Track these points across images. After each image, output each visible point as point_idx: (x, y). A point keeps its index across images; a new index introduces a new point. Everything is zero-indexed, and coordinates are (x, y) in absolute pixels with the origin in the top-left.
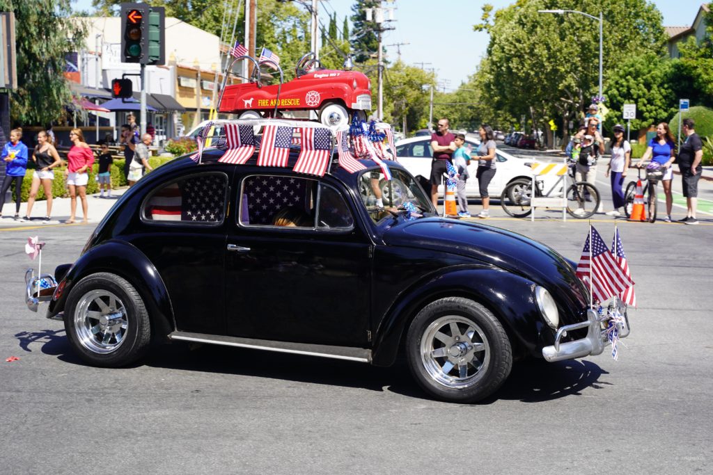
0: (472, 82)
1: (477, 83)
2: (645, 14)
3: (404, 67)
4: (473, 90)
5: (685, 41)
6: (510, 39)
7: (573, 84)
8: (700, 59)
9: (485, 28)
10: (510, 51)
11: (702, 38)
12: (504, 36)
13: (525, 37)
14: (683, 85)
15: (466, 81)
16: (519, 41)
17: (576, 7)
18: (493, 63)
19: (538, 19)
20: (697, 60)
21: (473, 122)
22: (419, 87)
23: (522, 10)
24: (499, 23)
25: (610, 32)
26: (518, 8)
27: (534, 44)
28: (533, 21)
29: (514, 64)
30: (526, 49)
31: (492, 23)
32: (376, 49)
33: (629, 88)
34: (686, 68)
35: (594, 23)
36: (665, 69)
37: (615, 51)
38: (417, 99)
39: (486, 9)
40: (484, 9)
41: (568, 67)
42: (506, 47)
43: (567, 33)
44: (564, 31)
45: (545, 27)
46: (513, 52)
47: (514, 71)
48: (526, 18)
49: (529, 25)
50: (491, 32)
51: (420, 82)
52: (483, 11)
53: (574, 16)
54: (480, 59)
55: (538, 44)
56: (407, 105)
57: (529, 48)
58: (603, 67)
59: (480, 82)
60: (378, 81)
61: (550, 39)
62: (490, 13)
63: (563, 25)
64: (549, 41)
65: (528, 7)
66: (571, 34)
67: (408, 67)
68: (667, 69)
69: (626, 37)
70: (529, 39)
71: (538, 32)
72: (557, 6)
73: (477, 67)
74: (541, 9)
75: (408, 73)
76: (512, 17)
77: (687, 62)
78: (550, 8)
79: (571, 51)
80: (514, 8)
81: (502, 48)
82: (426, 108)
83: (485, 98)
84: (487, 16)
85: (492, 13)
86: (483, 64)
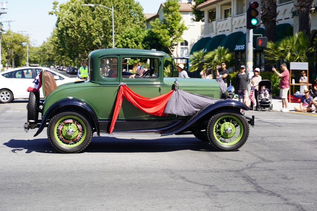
0: (49, 41)
1: (51, 42)
2: (135, 7)
3: (12, 33)
4: (49, 45)
5: (154, 21)
6: (67, 19)
7: (100, 42)
8: (161, 30)
9: (55, 13)
10: (68, 25)
11: (162, 19)
12: (64, 17)
13: (75, 18)
14: (154, 42)
15: (46, 41)
16: (72, 20)
17: (100, 3)
18: (59, 31)
19: (81, 9)
20: (160, 30)
21: (50, 62)
22: (20, 44)
23: (73, 4)
24: (62, 11)
25: (118, 16)
26: (71, 3)
27: (79, 22)
28: (78, 10)
29: (69, 31)
30: (76, 24)
31: (58, 11)
33: (127, 44)
34: (155, 34)
35: (110, 11)
36: (145, 34)
37: (120, 25)
38: (19, 50)
40: (54, 4)
41: (97, 33)
42: (65, 23)
43: (96, 16)
44: (95, 15)
45: (84, 12)
46: (69, 26)
47: (70, 35)
48: (75, 8)
49: (77, 12)
50: (57, 15)
51: (21, 41)
52: (53, 5)
53: (99, 7)
54: (53, 29)
55: (81, 22)
56: (14, 53)
57: (77, 24)
58: (115, 33)
59: (53, 41)
61: (87, 19)
62: (57, 6)
63: (94, 12)
64: (87, 20)
65: (76, 3)
66: (98, 17)
67: (14, 33)
68: (146, 35)
69: (125, 18)
70: (77, 19)
71: (82, 16)
72: (91, 3)
73: (51, 33)
74: (83, 4)
75: (15, 36)
76: (68, 8)
77: (155, 31)
78: (87, 4)
79: (98, 25)
80: (69, 3)
81: (64, 24)
82: (24, 55)
83: (55, 49)
84: (55, 7)
85: (58, 6)
86: (54, 31)
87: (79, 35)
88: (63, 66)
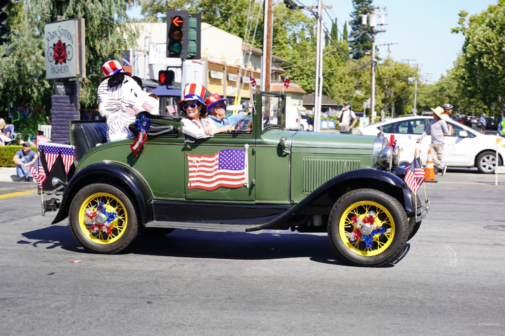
0: (450, 75)
1: (453, 76)
3: (392, 63)
4: (451, 82)
6: (482, 39)
9: (461, 30)
10: (482, 48)
12: (477, 37)
13: (495, 37)
15: (445, 74)
16: (490, 41)
18: (467, 59)
22: (405, 80)
23: (492, 15)
24: (473, 26)
26: (489, 14)
27: (501, 43)
28: (501, 24)
29: (485, 59)
30: (495, 47)
31: (467, 26)
32: (370, 48)
38: (403, 89)
39: (462, 15)
40: (460, 15)
42: (478, 46)
46: (484, 50)
47: (485, 65)
48: (495, 21)
49: (498, 27)
50: (466, 34)
51: (405, 75)
52: (459, 17)
54: (457, 56)
56: (395, 94)
57: (498, 46)
59: (457, 75)
60: (371, 75)
62: (465, 18)
65: (498, 12)
67: (396, 63)
73: (454, 62)
75: (396, 68)
76: (483, 21)
80: (486, 14)
81: (475, 47)
82: (411, 97)
83: (460, 88)
84: (463, 20)
85: (467, 19)
86: (459, 60)
87: (501, 65)
88: (471, 115)
